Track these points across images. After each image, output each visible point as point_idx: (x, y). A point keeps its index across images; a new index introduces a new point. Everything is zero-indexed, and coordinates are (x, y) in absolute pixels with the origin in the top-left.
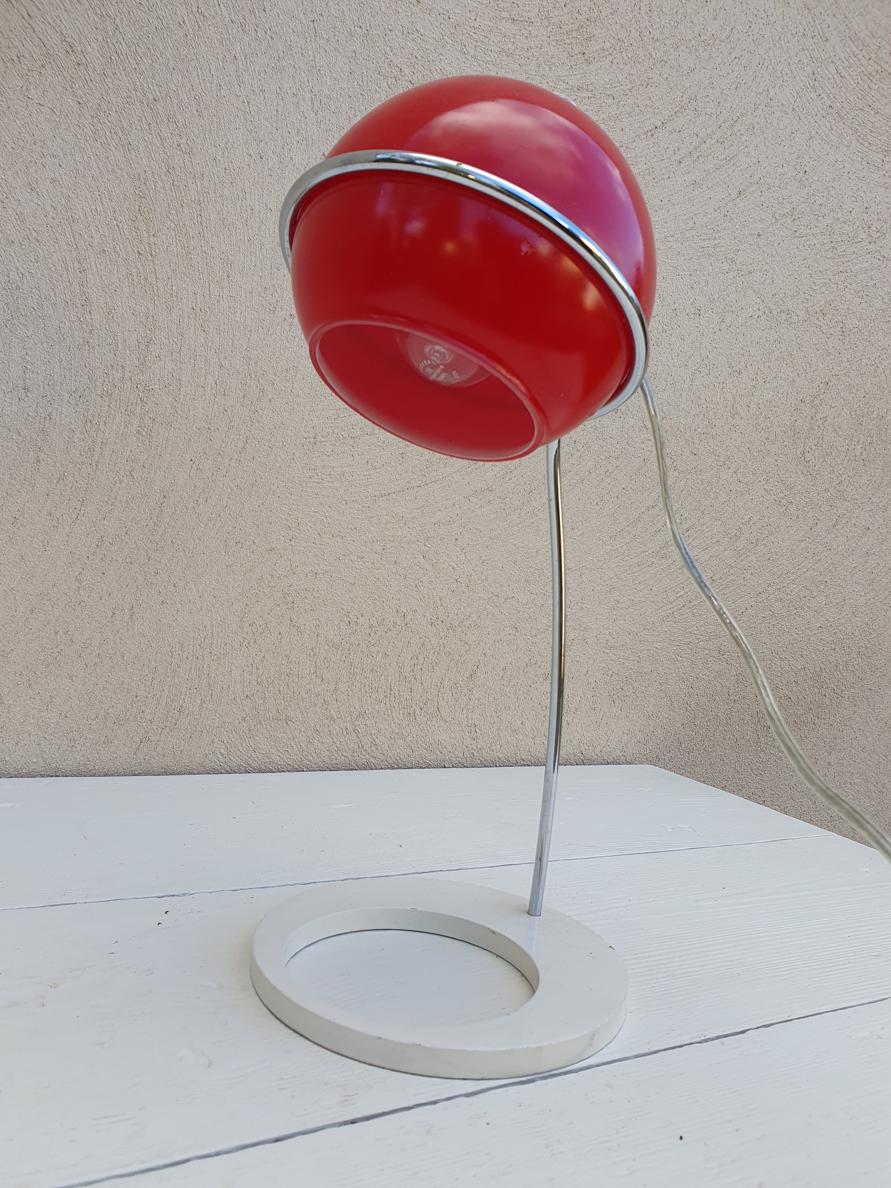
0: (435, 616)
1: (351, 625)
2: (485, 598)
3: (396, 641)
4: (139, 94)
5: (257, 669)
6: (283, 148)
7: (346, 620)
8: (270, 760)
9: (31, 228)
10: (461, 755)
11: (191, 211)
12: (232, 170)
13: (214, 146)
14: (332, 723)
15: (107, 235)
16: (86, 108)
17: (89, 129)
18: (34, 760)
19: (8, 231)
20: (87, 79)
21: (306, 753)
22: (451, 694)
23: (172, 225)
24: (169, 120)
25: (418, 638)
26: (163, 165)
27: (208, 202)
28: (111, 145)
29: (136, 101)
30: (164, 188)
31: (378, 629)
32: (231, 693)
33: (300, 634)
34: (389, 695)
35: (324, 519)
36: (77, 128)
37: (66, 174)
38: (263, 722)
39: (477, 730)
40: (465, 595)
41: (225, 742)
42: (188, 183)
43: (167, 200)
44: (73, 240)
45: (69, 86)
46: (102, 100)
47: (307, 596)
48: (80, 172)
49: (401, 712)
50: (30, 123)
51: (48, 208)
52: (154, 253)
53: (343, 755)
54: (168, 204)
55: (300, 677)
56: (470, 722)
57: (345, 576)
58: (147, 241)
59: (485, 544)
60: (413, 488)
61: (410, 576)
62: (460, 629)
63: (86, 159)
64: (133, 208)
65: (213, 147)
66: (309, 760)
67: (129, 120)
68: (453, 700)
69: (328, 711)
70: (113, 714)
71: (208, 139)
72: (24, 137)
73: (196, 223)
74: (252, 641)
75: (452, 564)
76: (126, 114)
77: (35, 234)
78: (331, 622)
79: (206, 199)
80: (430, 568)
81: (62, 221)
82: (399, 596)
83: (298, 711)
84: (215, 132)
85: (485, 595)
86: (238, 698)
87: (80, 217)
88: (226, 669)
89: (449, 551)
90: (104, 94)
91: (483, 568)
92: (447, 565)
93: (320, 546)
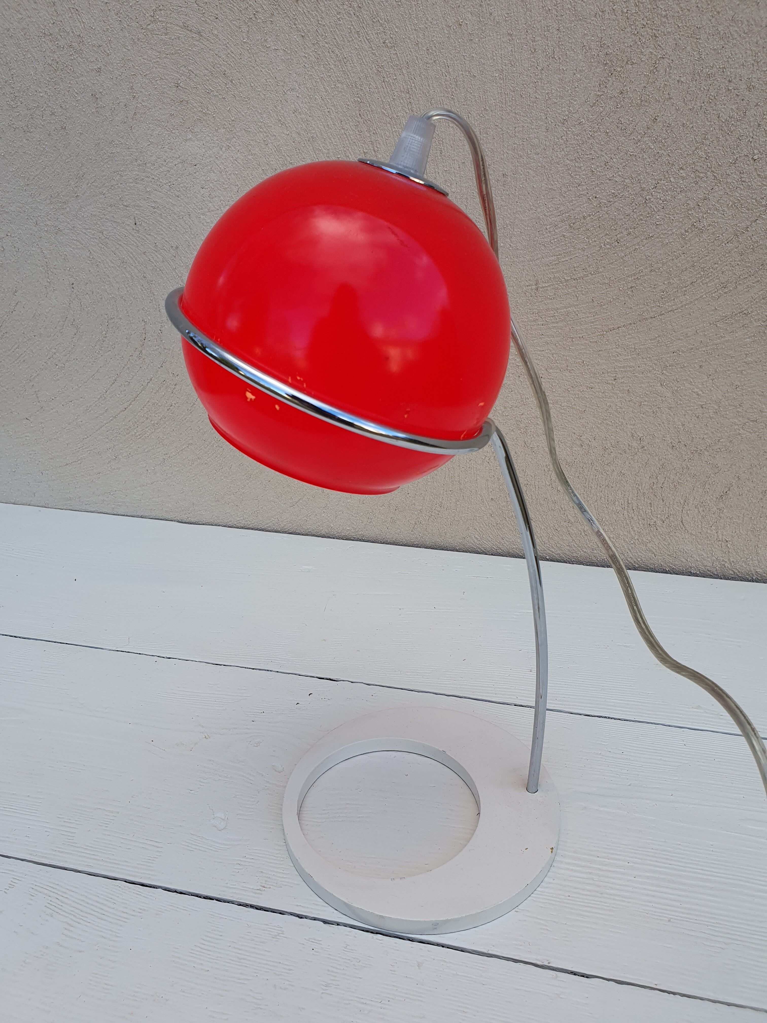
0: (677, 440)
1: (584, 447)
2: (739, 423)
3: (632, 463)
4: (345, 7)
5: (499, 479)
6: (481, 5)
7: (578, 442)
8: (517, 546)
9: (286, 155)
10: (711, 565)
11: (402, 101)
12: (434, 48)
13: (415, 30)
14: (570, 525)
15: (339, 144)
16: (308, 38)
17: (313, 56)
18: (348, 528)
19: (271, 162)
20: (305, 12)
21: (548, 546)
22: (697, 512)
23: (388, 119)
24: (373, 22)
25: (657, 460)
26: (373, 66)
27: (415, 88)
28: (331, 64)
29: (345, 15)
30: (377, 88)
31: (612, 451)
32: (479, 496)
33: (533, 453)
34: (626, 508)
35: (551, 356)
36: (304, 59)
37: (302, 102)
38: (507, 519)
39: (729, 545)
40: (713, 420)
41: (478, 530)
42: (396, 76)
43: (381, 98)
44: (315, 156)
45: (292, 24)
46: (319, 25)
47: (538, 422)
48: (311, 96)
49: (640, 523)
50: (272, 69)
51: (294, 135)
52: (376, 149)
53: (583, 551)
54: (382, 100)
55: (537, 487)
56: (720, 537)
57: (575, 405)
58: (370, 140)
59: (739, 369)
60: (646, 319)
61: (646, 403)
62: (706, 453)
63: (314, 84)
64: (354, 114)
65: (414, 32)
66: (551, 551)
67: (341, 35)
68: (700, 517)
69: (565, 515)
70: (394, 504)
71: (409, 26)
72: (270, 82)
73: (408, 111)
74: (492, 458)
75: (696, 390)
76: (339, 31)
77: (289, 159)
78: (563, 444)
79: (413, 85)
80: (669, 395)
81: (306, 143)
82: (634, 422)
83: (537, 513)
84: (414, 16)
85: (740, 421)
86: (485, 500)
87: (317, 136)
88: (473, 478)
89: (693, 378)
90: (319, 19)
91: (736, 394)
92: (690, 391)
93: (548, 380)
